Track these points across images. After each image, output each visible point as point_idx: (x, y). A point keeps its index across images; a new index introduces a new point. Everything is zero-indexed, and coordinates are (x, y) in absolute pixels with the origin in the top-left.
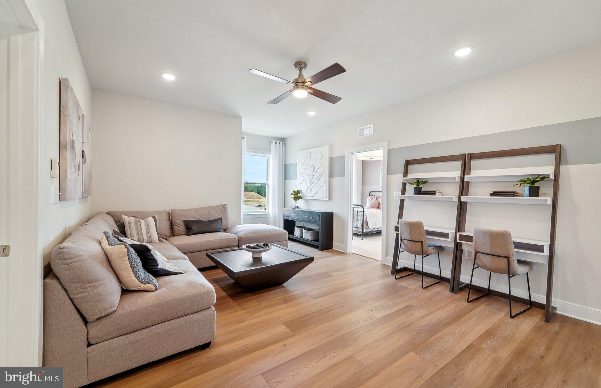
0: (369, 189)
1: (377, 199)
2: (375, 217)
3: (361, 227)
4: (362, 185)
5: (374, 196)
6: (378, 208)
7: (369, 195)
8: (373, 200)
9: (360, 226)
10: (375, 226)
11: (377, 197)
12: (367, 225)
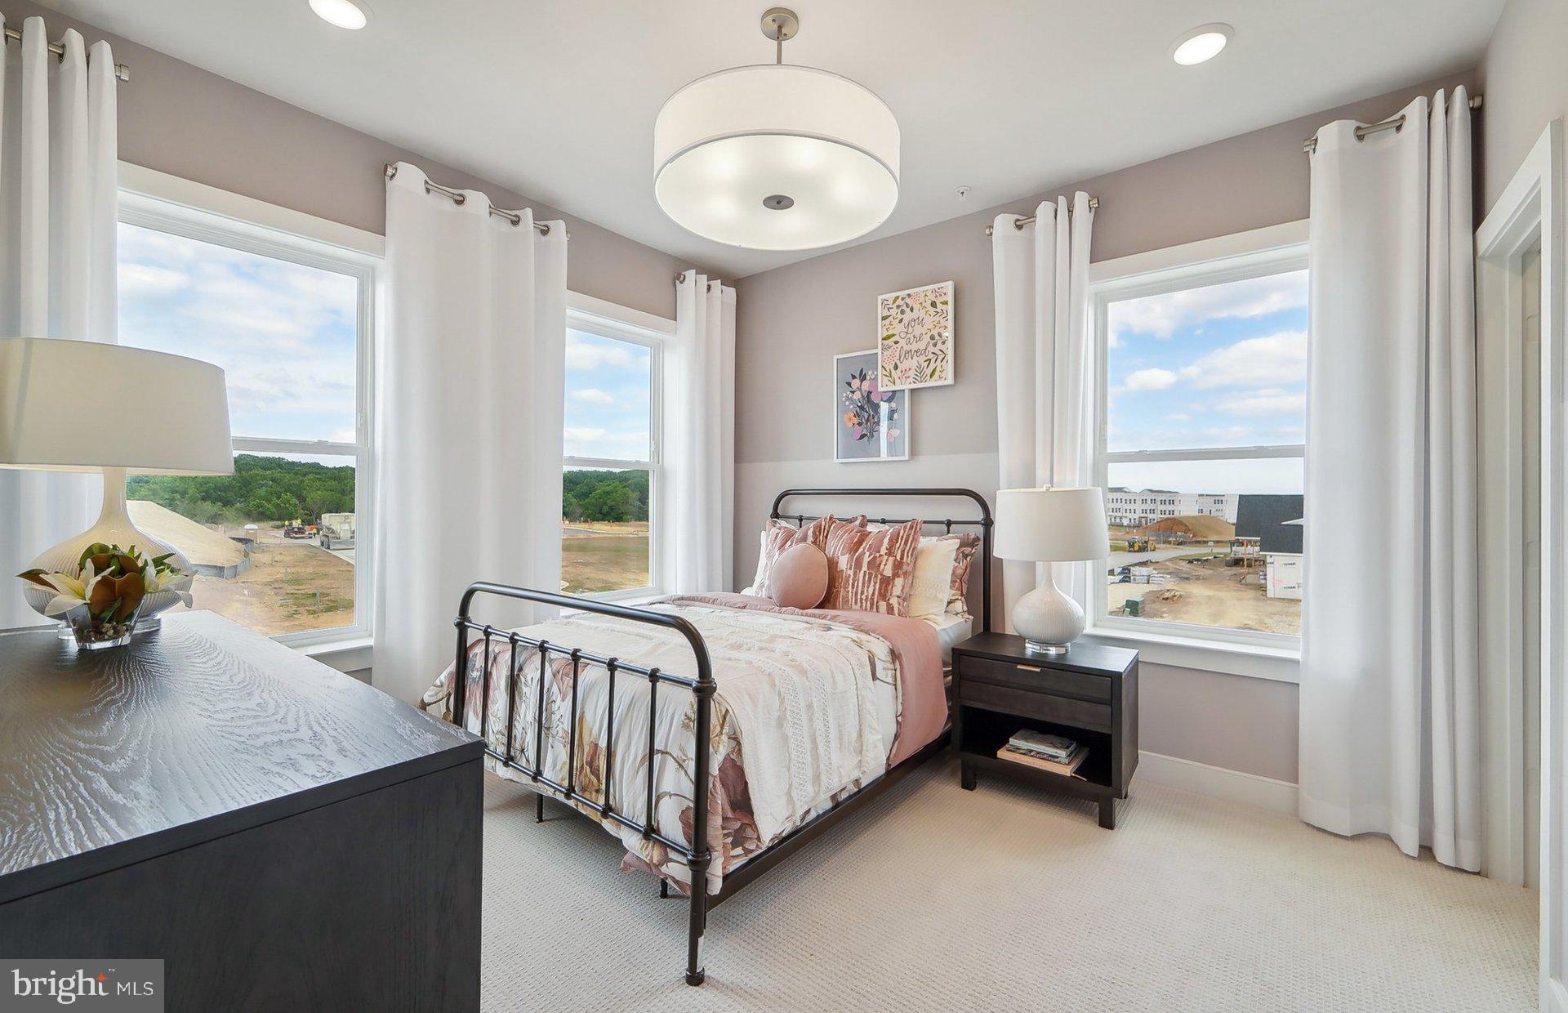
0: (772, 478)
1: (820, 537)
2: (810, 706)
3: (681, 840)
4: (738, 458)
5: (801, 519)
6: (828, 601)
7: (776, 515)
8: (794, 549)
9: (671, 825)
10: (810, 789)
11: (818, 529)
12: (742, 804)
